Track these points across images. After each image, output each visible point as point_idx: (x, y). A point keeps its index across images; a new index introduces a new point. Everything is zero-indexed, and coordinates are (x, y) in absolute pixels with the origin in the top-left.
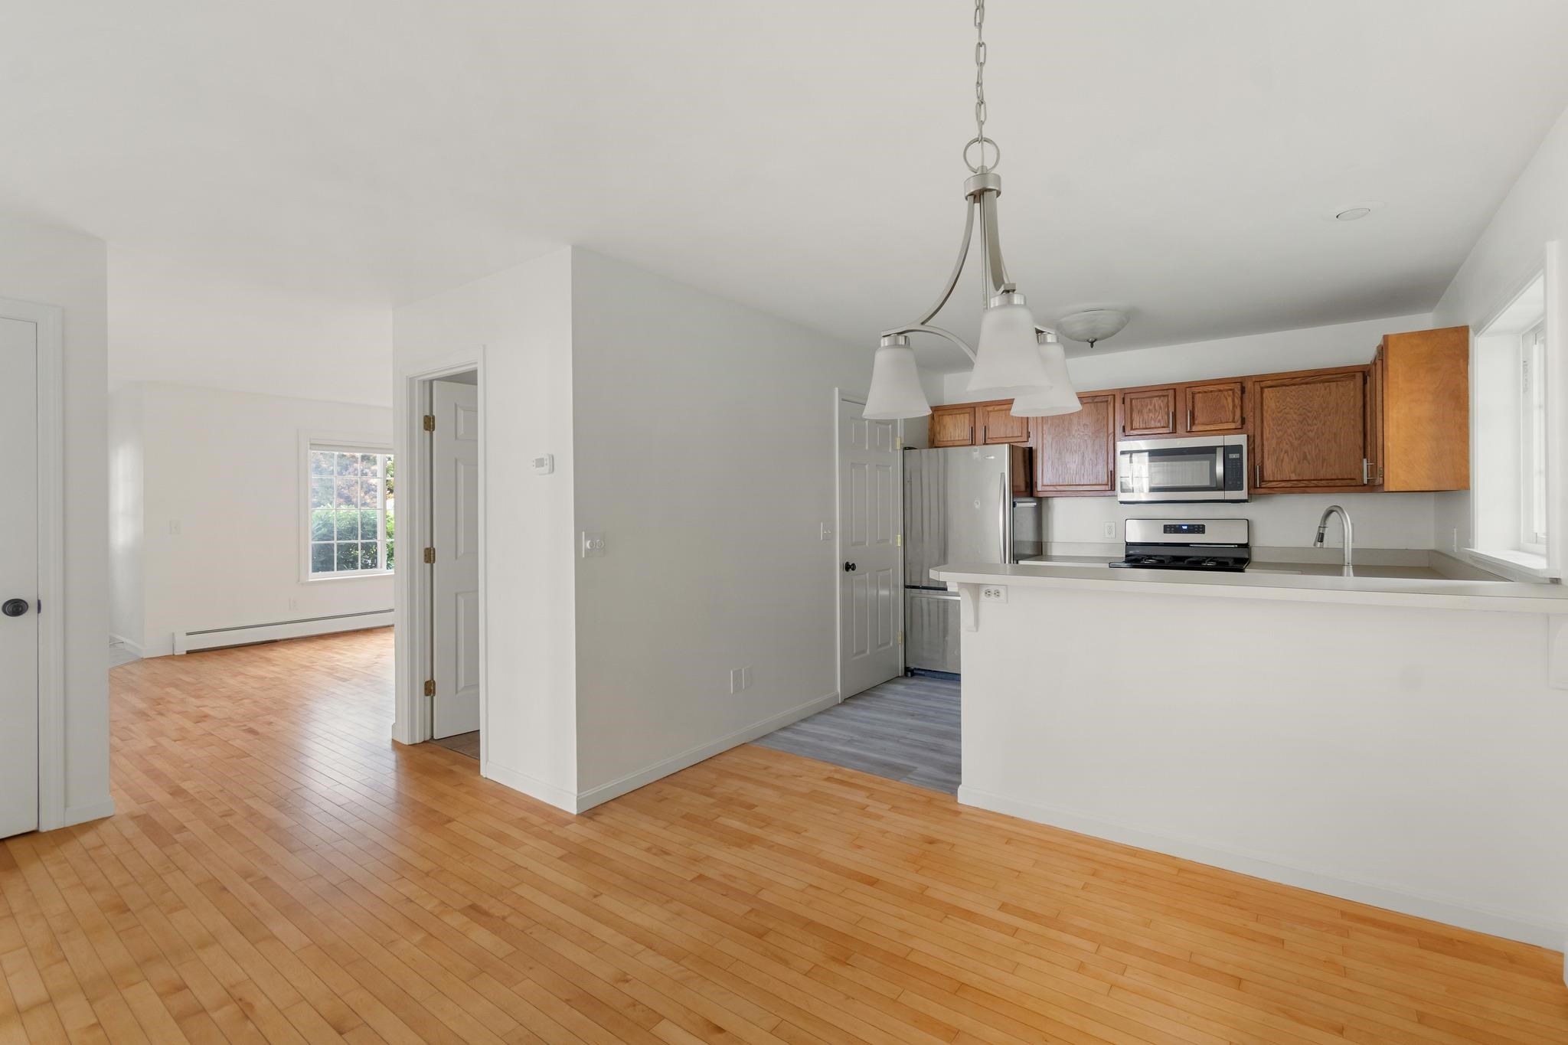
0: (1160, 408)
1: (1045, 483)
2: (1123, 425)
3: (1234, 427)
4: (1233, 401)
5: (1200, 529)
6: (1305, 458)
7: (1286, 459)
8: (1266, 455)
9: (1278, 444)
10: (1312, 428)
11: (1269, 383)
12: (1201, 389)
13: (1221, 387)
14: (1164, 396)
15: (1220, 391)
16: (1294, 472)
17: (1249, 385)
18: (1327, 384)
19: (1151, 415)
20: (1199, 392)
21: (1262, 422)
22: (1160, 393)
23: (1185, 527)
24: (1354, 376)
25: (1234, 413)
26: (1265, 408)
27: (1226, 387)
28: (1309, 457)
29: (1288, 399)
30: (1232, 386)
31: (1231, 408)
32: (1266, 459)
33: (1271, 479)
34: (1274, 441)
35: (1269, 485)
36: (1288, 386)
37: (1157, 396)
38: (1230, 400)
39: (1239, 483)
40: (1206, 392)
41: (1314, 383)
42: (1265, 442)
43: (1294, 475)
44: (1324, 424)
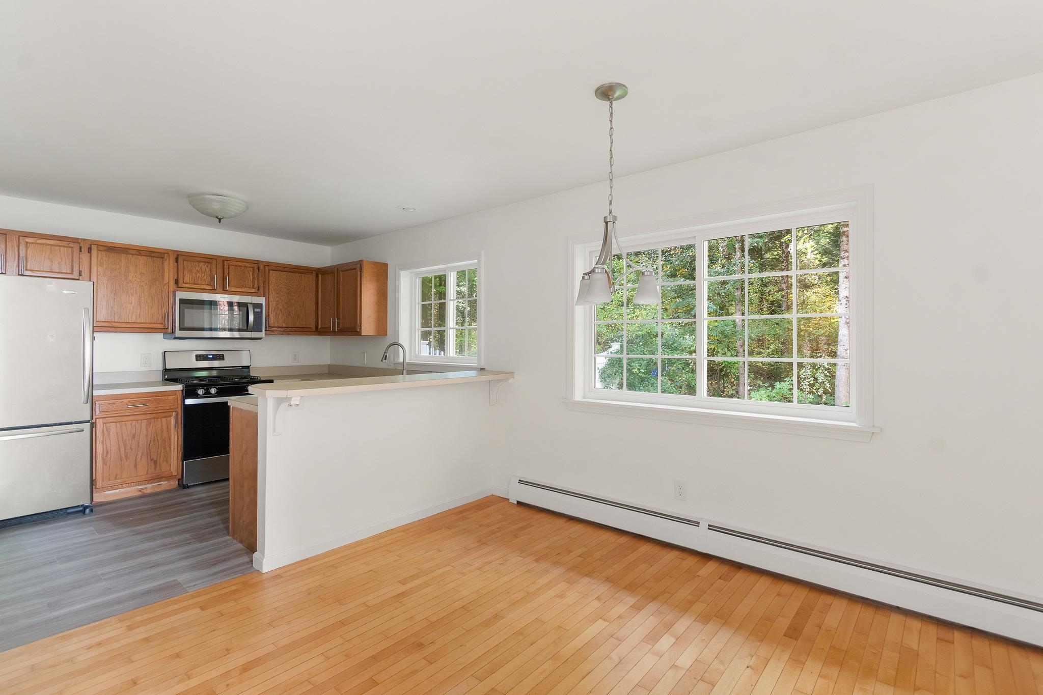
0: (206, 271)
1: (99, 319)
2: (175, 278)
3: (254, 292)
4: (253, 274)
5: (220, 357)
6: (290, 315)
7: (281, 315)
8: (270, 311)
9: (277, 305)
10: (293, 298)
11: (273, 268)
12: (234, 263)
13: (247, 264)
14: (208, 262)
15: (246, 267)
16: (284, 322)
17: (262, 267)
18: (300, 274)
19: (198, 274)
20: (233, 265)
21: (269, 291)
22: (206, 260)
23: (211, 356)
24: (312, 273)
25: (254, 283)
26: (270, 282)
27: (249, 265)
28: (291, 314)
29: (282, 279)
30: (253, 265)
31: (252, 279)
32: (270, 313)
33: (273, 326)
34: (275, 303)
35: (273, 329)
36: (282, 271)
37: (204, 262)
38: (251, 273)
39: (260, 327)
40: (236, 266)
41: (295, 272)
42: (270, 303)
43: (283, 324)
44: (299, 297)
